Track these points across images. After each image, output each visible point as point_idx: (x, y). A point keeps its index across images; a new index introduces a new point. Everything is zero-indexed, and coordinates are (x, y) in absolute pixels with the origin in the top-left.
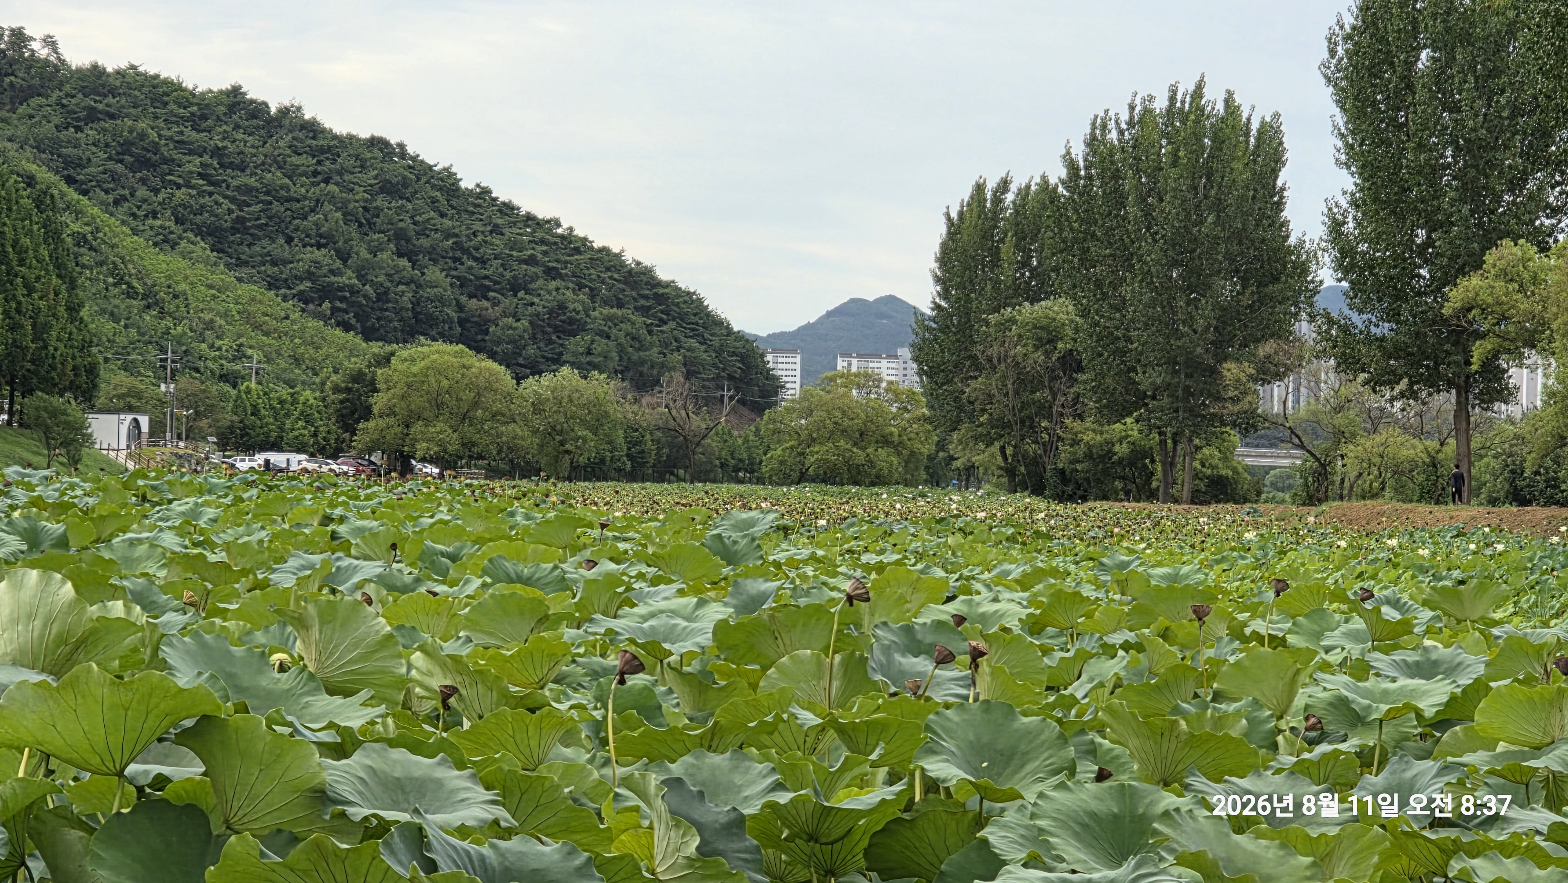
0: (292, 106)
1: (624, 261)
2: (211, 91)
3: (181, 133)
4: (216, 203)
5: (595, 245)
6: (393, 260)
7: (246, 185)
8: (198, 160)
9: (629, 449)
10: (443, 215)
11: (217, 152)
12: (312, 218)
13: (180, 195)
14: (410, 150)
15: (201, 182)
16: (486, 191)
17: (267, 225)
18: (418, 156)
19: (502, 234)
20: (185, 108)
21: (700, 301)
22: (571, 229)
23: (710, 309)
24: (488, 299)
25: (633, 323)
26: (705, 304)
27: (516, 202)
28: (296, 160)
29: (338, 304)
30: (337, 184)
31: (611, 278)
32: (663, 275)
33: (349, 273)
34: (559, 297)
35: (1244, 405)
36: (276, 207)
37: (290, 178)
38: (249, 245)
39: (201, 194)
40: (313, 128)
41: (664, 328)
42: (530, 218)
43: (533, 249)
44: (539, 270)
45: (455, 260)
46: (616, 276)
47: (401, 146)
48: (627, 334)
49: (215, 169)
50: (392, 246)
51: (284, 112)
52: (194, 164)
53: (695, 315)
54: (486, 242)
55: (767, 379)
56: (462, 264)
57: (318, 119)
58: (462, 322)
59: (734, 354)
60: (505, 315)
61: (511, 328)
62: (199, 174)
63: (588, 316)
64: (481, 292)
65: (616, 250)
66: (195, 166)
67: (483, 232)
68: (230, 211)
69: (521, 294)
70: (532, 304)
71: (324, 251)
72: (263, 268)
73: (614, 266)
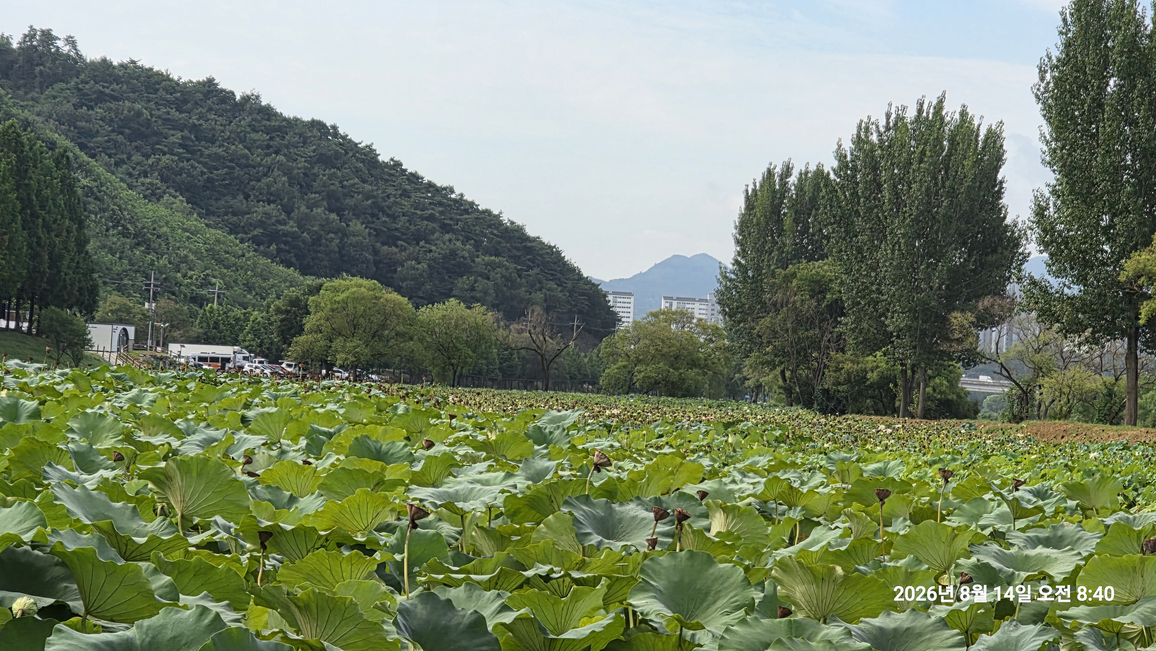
0: (253, 95)
1: (501, 221)
2: (191, 82)
3: (168, 113)
4: (193, 167)
5: (480, 208)
6: (325, 214)
7: (215, 154)
8: (179, 135)
9: (501, 363)
10: (364, 181)
11: (194, 128)
12: (265, 180)
13: (165, 159)
14: (341, 131)
15: (181, 150)
16: (398, 164)
17: (230, 184)
18: (347, 136)
19: (409, 197)
20: (171, 94)
21: (558, 253)
22: (462, 195)
23: (566, 259)
24: (397, 247)
25: (507, 269)
26: (563, 255)
27: (421, 173)
28: (254, 136)
29: (282, 246)
30: (285, 155)
31: (492, 233)
32: (531, 232)
33: (291, 223)
34: (452, 246)
35: (966, 345)
36: (237, 171)
37: (249, 149)
38: (217, 200)
39: (181, 159)
40: (268, 112)
41: (531, 272)
42: (431, 185)
43: (433, 209)
44: (436, 225)
45: (373, 215)
46: (495, 232)
47: (334, 128)
48: (502, 277)
49: (192, 141)
50: (325, 203)
51: (246, 99)
52: (176, 137)
53: (555, 263)
54: (396, 203)
55: (607, 314)
56: (379, 219)
57: (272, 105)
58: (376, 263)
59: (583, 294)
60: (409, 258)
61: (414, 268)
62: (180, 145)
63: (473, 261)
64: (391, 241)
65: (496, 212)
66: (177, 138)
67: (395, 195)
68: (203, 173)
69: (422, 243)
70: (431, 251)
71: (272, 206)
72: (226, 217)
73: (494, 225)
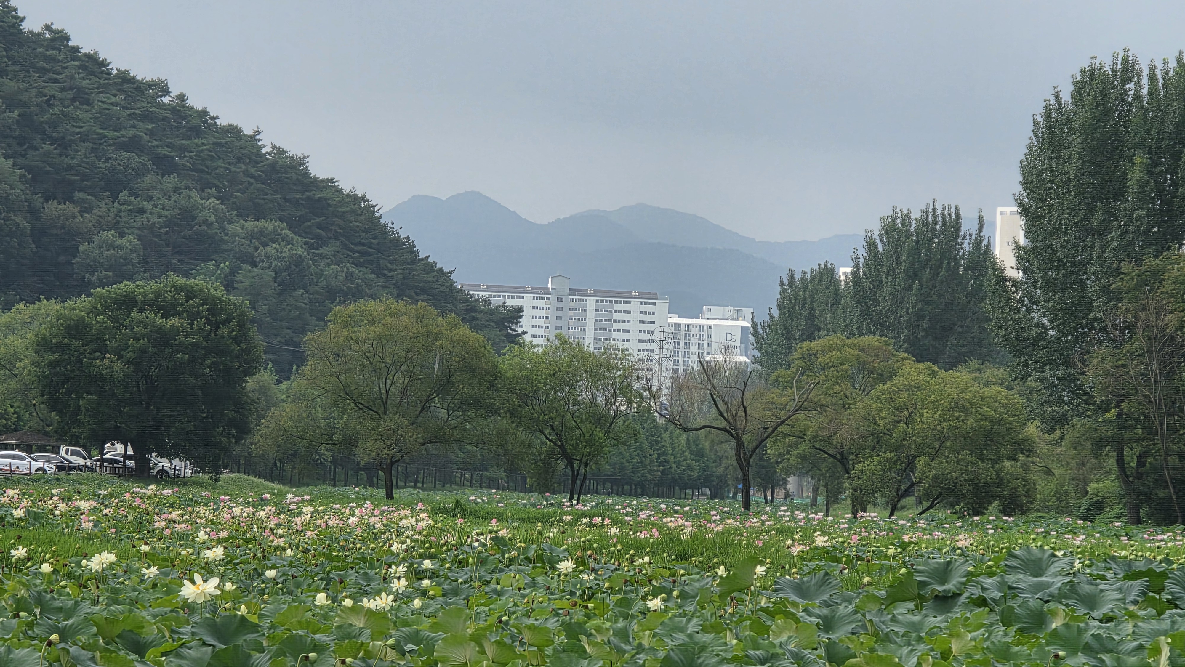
24: (74, 202)
31: (246, 173)
43: (134, 126)
44: (146, 159)
45: (24, 140)
53: (366, 230)
54: (66, 115)
56: (34, 147)
63: (224, 230)
64: (63, 191)
65: (248, 130)
67: (61, 100)
70: (142, 211)
73: (248, 156)
